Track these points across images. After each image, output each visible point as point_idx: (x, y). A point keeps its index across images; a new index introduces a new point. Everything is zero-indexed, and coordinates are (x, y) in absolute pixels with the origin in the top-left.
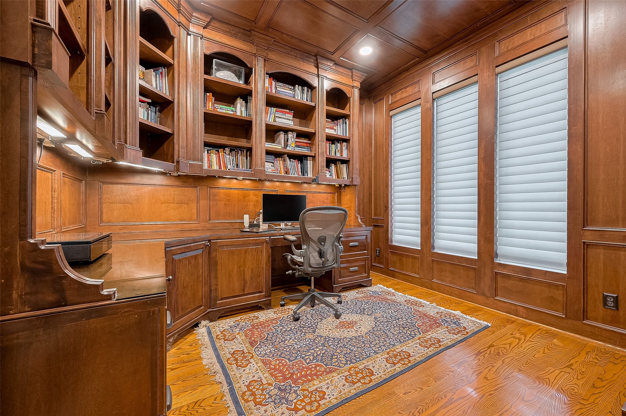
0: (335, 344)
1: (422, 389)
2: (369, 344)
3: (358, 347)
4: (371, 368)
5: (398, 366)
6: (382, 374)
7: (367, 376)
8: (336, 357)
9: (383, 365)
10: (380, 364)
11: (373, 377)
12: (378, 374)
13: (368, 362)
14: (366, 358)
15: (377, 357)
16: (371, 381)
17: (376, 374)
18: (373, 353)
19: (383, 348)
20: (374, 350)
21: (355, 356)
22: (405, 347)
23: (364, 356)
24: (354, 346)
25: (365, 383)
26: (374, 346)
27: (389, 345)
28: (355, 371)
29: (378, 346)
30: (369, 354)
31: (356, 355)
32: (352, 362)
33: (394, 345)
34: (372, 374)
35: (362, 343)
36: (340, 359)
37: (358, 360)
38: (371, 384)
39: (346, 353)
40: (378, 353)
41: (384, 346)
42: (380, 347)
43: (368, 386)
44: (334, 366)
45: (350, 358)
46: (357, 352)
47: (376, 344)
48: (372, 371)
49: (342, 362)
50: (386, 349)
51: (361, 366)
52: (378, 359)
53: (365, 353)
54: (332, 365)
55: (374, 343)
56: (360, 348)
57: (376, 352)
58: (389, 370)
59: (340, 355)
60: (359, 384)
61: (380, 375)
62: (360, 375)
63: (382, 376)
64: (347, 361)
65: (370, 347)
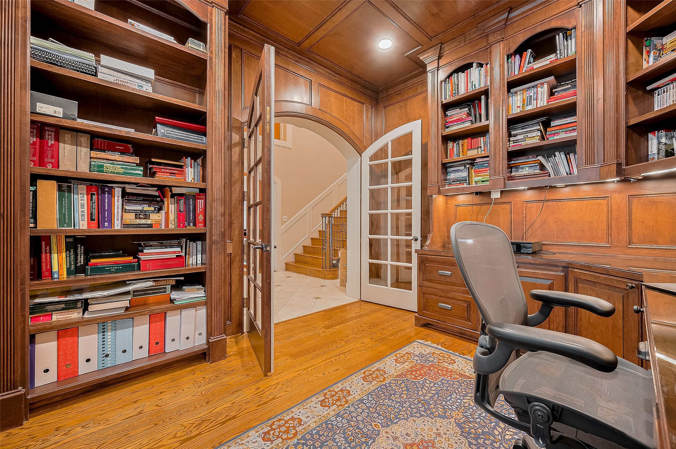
0: (414, 405)
1: (323, 374)
2: (371, 413)
3: (384, 405)
4: (365, 383)
5: (339, 388)
6: (355, 380)
7: (368, 376)
8: (403, 389)
9: (353, 387)
10: (356, 387)
11: (363, 376)
12: (358, 379)
13: (369, 388)
14: (372, 392)
15: (359, 395)
16: (364, 373)
17: (360, 379)
18: (364, 399)
19: (352, 409)
20: (364, 403)
21: (384, 393)
22: (324, 414)
23: (374, 394)
24: (389, 406)
25: (369, 371)
26: (364, 409)
27: (344, 414)
28: (379, 378)
29: (360, 410)
30: (368, 397)
31: (383, 395)
32: (385, 385)
33: (338, 415)
34: (364, 379)
35: (381, 413)
36: (398, 388)
37: (379, 389)
38: (363, 371)
39: (394, 394)
40: (359, 400)
41: (351, 412)
42: (356, 409)
43: (366, 369)
44: (400, 380)
45: (388, 390)
46: (383, 397)
47: (361, 413)
48: (363, 380)
49: (395, 385)
50: (349, 407)
51: (375, 383)
52: (359, 392)
53: (373, 398)
54: (402, 380)
55: (365, 414)
56: (381, 405)
57: (361, 401)
58: (348, 383)
59: (400, 391)
60: (373, 370)
61: (357, 378)
62: (374, 376)
63: (355, 377)
64: (390, 386)
65: (368, 408)
